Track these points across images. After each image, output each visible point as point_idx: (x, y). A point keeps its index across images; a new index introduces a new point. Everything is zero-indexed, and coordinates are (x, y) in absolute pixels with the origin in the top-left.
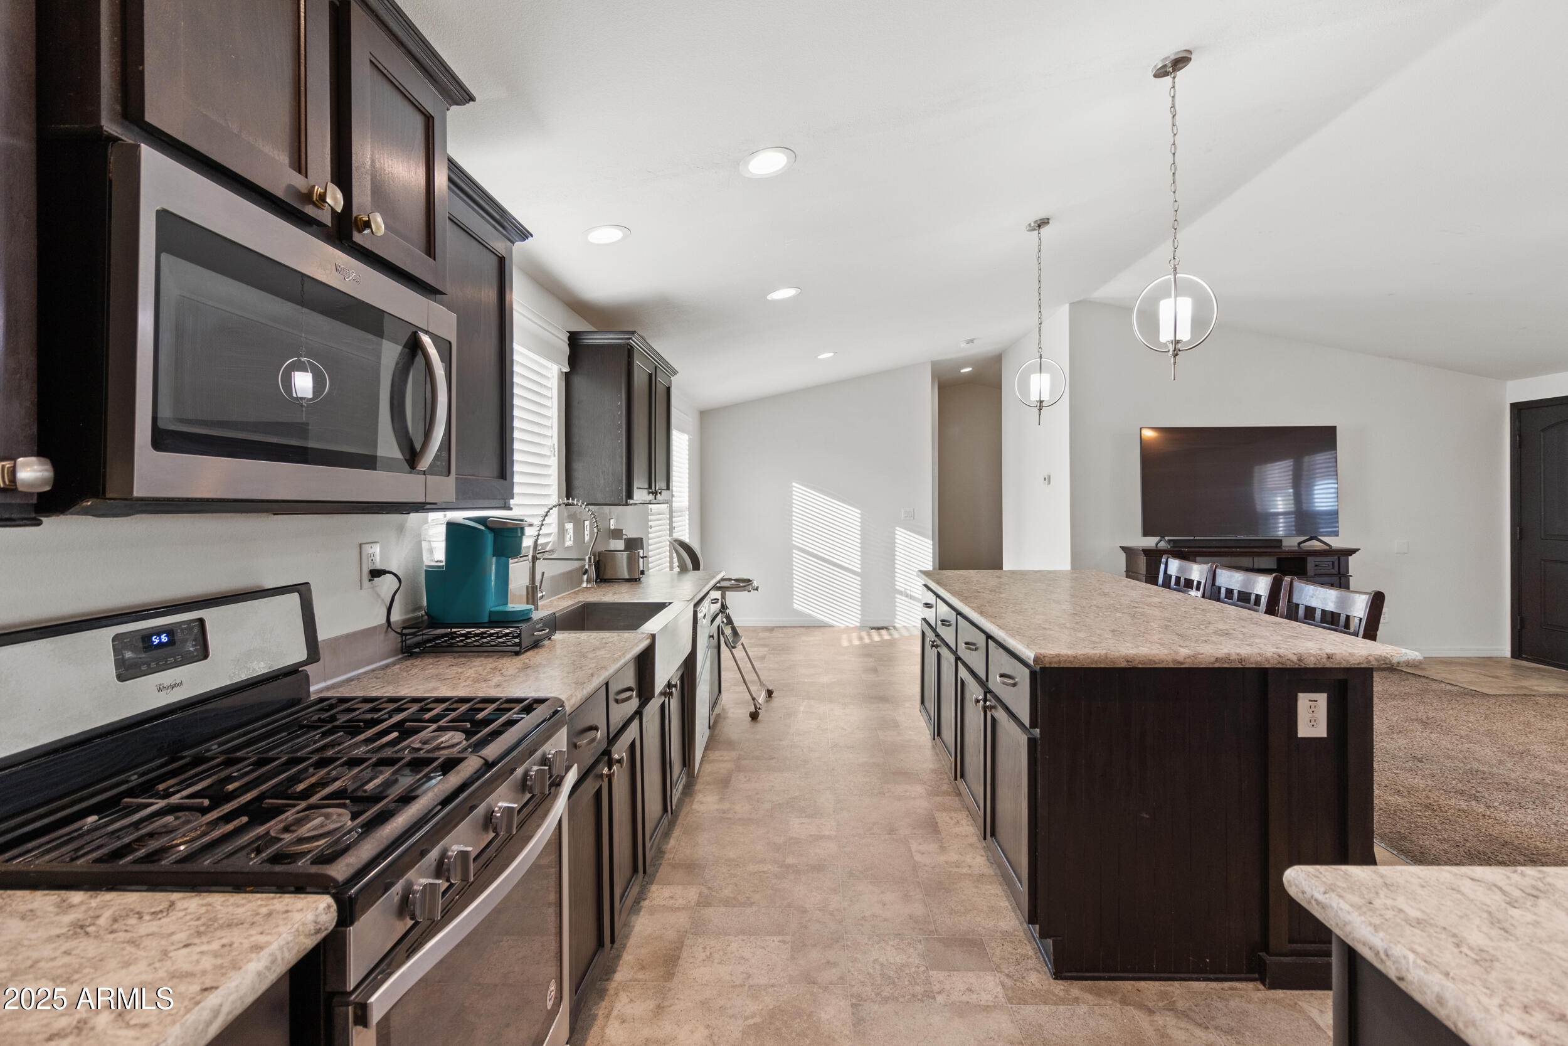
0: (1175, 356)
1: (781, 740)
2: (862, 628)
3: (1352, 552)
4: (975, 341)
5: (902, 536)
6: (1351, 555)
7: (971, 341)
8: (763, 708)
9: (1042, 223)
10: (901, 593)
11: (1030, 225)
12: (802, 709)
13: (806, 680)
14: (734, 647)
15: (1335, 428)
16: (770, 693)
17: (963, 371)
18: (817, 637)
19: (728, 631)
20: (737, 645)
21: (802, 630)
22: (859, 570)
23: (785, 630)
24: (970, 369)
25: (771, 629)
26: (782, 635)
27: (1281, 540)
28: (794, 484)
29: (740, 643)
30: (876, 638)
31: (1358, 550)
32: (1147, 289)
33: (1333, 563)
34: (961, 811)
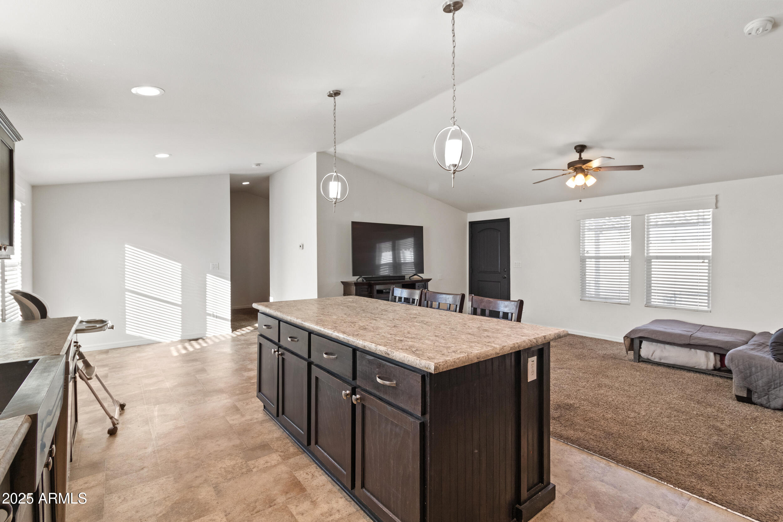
0: (454, 173)
1: (145, 448)
2: (182, 341)
3: (429, 280)
4: (261, 165)
5: (211, 279)
6: (429, 281)
7: (258, 165)
8: (120, 422)
9: (337, 93)
10: (210, 315)
11: (330, 92)
12: (156, 414)
13: (151, 389)
14: (90, 379)
15: (422, 227)
16: (122, 407)
17: (244, 183)
18: (149, 352)
19: (81, 365)
20: (92, 376)
21: (135, 349)
22: (180, 303)
23: (119, 351)
24: (248, 183)
25: (107, 352)
26: (118, 355)
27: (405, 276)
28: (126, 246)
29: (94, 374)
30: (197, 347)
31: (431, 279)
32: (440, 133)
33: (423, 285)
34: (310, 465)
